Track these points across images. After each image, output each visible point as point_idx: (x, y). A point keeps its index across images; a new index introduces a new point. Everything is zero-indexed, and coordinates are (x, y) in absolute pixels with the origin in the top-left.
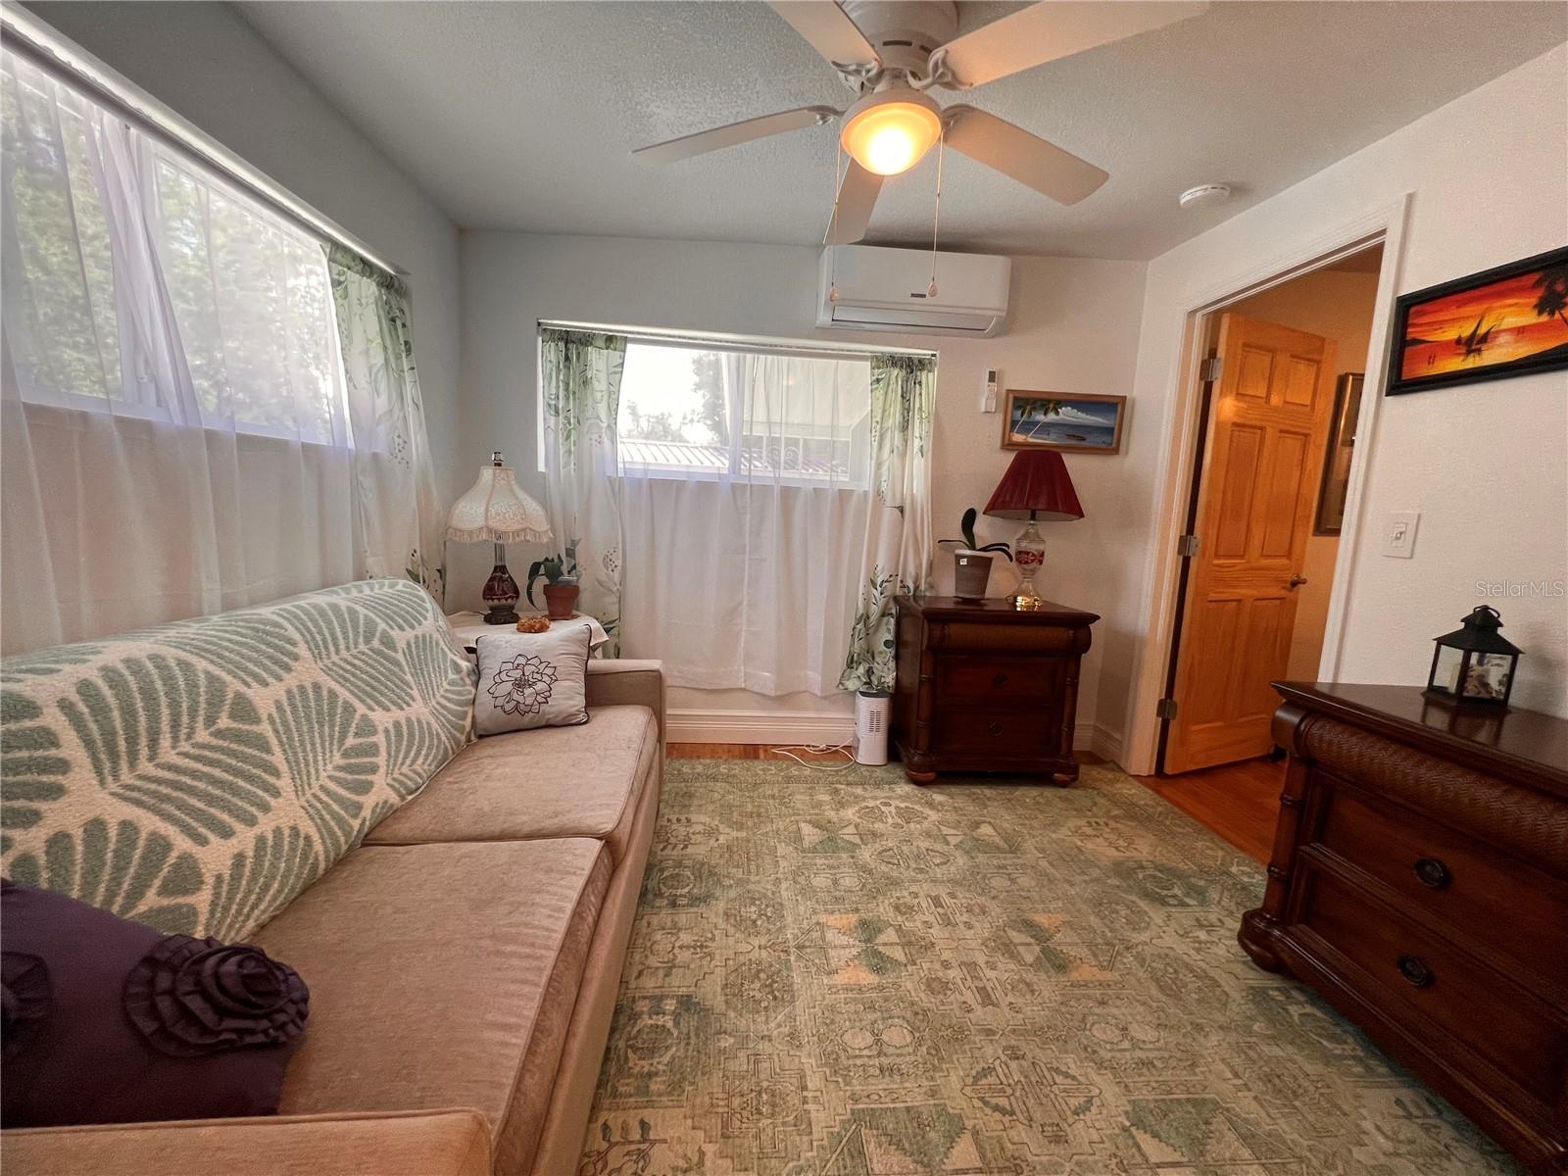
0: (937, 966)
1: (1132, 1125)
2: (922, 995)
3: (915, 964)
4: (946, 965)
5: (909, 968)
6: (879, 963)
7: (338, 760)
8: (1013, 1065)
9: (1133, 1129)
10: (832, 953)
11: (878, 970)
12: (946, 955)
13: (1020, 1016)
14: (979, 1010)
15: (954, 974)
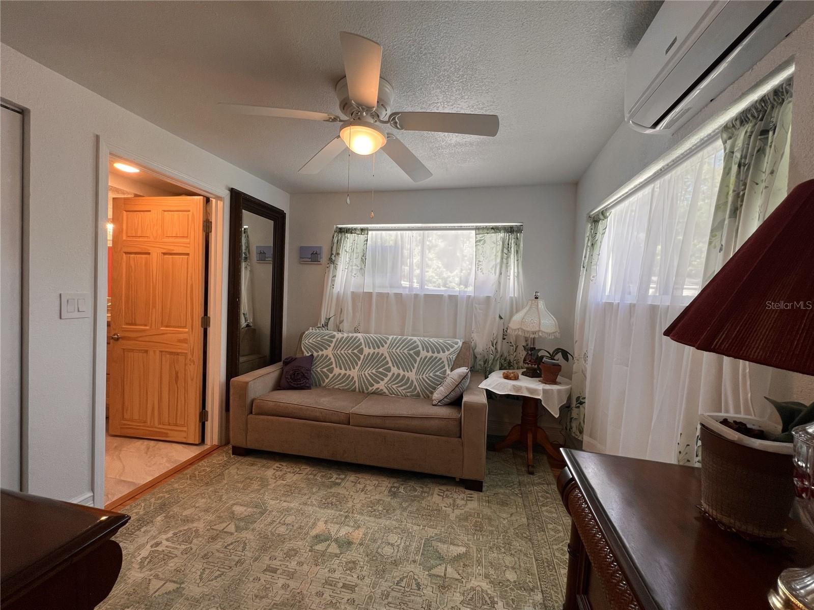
0: (302, 559)
1: (180, 587)
2: (292, 545)
3: (309, 551)
4: (300, 564)
5: (309, 548)
6: (319, 539)
7: (374, 371)
8: (237, 559)
9: (178, 586)
10: (337, 526)
11: (316, 537)
12: (305, 567)
13: (251, 579)
14: (267, 562)
15: (293, 565)
